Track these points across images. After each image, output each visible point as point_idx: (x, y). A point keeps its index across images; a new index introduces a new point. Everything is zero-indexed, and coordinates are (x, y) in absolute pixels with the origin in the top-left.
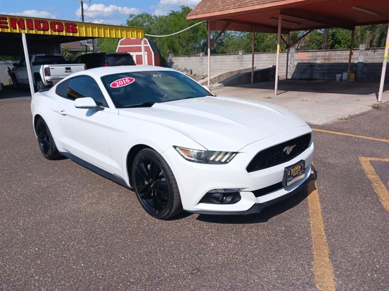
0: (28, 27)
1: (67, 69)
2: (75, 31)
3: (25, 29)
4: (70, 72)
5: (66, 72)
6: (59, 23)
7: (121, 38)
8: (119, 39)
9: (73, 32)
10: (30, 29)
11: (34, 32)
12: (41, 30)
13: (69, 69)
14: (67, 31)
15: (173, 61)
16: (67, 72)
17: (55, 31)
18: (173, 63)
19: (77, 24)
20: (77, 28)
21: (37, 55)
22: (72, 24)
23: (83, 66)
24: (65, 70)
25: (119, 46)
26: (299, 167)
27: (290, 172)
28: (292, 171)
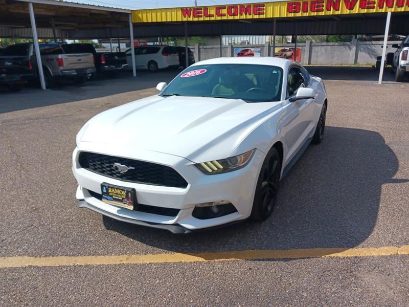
0: (396, 5)
3: (392, 7)
10: (399, 7)
11: (402, 9)
26: (123, 192)
27: (107, 190)
28: (110, 190)
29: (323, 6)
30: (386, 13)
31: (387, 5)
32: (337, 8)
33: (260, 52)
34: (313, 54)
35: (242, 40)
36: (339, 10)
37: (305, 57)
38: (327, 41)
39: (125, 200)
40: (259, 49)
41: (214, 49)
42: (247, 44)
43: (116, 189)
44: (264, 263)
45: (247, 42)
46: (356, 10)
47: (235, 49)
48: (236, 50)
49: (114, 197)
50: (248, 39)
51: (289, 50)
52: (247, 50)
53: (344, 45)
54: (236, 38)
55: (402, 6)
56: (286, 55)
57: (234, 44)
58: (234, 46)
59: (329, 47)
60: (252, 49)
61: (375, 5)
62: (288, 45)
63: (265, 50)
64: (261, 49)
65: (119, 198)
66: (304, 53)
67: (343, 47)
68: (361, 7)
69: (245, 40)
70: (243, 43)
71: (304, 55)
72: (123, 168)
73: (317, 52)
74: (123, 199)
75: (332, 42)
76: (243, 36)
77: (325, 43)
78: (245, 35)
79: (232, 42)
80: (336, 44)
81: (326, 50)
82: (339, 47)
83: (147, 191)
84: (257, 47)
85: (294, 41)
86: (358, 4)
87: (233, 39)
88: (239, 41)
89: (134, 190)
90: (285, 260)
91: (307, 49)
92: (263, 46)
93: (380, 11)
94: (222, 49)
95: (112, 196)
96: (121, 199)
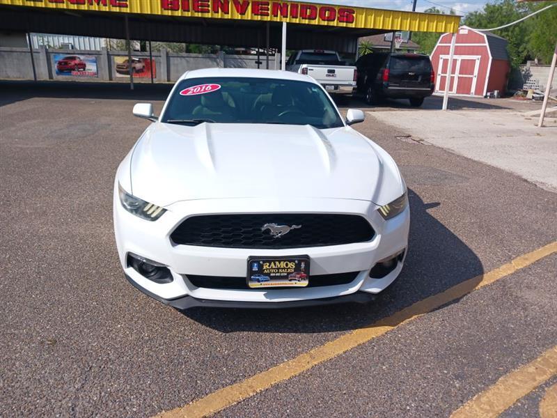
0: (291, 15)
1: (330, 71)
2: (350, 20)
3: (287, 17)
4: (333, 76)
5: (327, 76)
6: (330, 8)
7: (444, 33)
8: (442, 33)
9: (347, 22)
10: (293, 17)
11: (297, 21)
12: (306, 19)
13: (333, 71)
14: (340, 20)
15: (532, 73)
16: (329, 76)
17: (324, 20)
18: (531, 76)
19: (355, 10)
20: (354, 15)
21: (304, 51)
22: (347, 10)
23: (353, 70)
24: (327, 73)
25: (438, 44)
26: (290, 265)
27: (260, 267)
28: (266, 266)
29: (208, 6)
30: (281, 23)
31: (281, 14)
32: (226, 11)
33: (95, 62)
34: (172, 68)
35: (61, 41)
36: (228, 13)
37: (162, 70)
38: (188, 51)
39: (293, 274)
40: (93, 58)
41: (15, 54)
42: (70, 48)
43: (277, 263)
44: (445, 310)
45: (70, 45)
46: (249, 15)
47: (52, 56)
48: (55, 56)
49: (272, 275)
50: (71, 41)
51: (139, 61)
52: (74, 58)
53: (209, 58)
54: (51, 39)
55: (296, 18)
56: (134, 68)
57: (50, 46)
58: (50, 50)
59: (192, 59)
60: (82, 57)
61: (269, 12)
62: (136, 53)
63: (102, 59)
64: (96, 58)
65: (282, 274)
66: (160, 66)
67: (208, 60)
68: (254, 12)
69: (66, 41)
70: (65, 46)
71: (160, 69)
72: (278, 230)
73: (177, 64)
74: (288, 274)
75: (195, 53)
76: (62, 36)
77: (184, 54)
78: (66, 34)
79: (46, 44)
80: (200, 56)
81: (188, 62)
82: (204, 60)
83: (323, 255)
84: (89, 54)
85: (143, 49)
86: (250, 8)
87: (46, 39)
88: (56, 44)
89: (307, 257)
90: (457, 301)
91: (163, 60)
92: (97, 54)
93: (275, 19)
94: (34, 54)
95: (268, 274)
96: (286, 274)
